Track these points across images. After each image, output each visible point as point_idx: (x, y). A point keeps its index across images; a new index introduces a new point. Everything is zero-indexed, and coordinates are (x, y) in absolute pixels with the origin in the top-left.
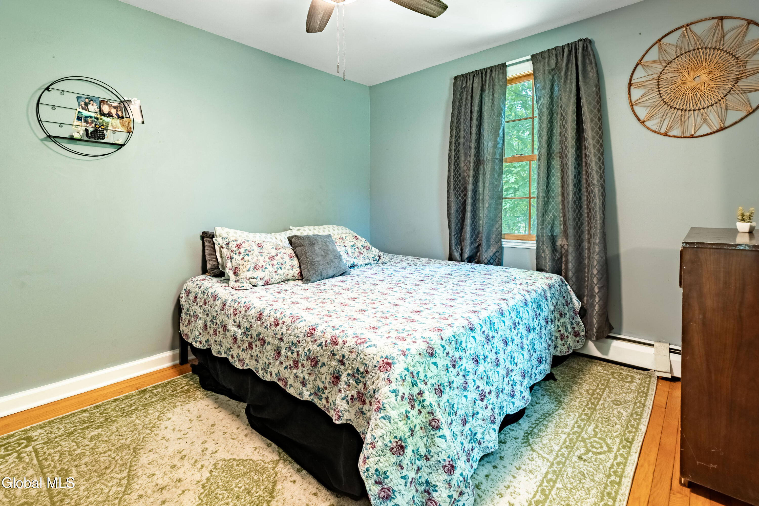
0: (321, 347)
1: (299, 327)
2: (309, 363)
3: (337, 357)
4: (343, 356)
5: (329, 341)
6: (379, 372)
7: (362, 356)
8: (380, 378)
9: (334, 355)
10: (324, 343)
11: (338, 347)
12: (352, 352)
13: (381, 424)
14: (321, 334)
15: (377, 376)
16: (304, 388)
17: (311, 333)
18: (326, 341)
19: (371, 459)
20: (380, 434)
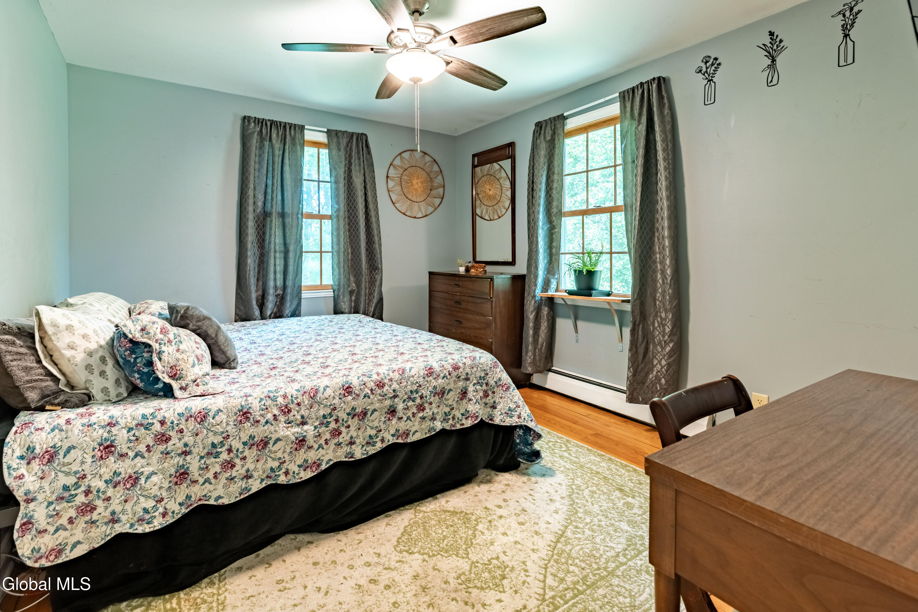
0: (445, 378)
1: (413, 374)
2: (437, 397)
3: (463, 377)
4: (467, 374)
5: (451, 370)
6: (495, 369)
7: (481, 366)
8: (498, 372)
9: (459, 377)
10: (447, 374)
11: (461, 370)
12: (472, 368)
13: (514, 394)
14: (441, 369)
15: (495, 373)
16: (435, 422)
17: (430, 372)
18: (449, 371)
19: (522, 413)
20: (517, 398)
